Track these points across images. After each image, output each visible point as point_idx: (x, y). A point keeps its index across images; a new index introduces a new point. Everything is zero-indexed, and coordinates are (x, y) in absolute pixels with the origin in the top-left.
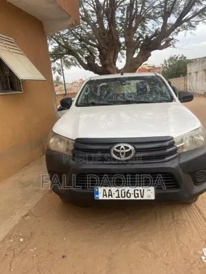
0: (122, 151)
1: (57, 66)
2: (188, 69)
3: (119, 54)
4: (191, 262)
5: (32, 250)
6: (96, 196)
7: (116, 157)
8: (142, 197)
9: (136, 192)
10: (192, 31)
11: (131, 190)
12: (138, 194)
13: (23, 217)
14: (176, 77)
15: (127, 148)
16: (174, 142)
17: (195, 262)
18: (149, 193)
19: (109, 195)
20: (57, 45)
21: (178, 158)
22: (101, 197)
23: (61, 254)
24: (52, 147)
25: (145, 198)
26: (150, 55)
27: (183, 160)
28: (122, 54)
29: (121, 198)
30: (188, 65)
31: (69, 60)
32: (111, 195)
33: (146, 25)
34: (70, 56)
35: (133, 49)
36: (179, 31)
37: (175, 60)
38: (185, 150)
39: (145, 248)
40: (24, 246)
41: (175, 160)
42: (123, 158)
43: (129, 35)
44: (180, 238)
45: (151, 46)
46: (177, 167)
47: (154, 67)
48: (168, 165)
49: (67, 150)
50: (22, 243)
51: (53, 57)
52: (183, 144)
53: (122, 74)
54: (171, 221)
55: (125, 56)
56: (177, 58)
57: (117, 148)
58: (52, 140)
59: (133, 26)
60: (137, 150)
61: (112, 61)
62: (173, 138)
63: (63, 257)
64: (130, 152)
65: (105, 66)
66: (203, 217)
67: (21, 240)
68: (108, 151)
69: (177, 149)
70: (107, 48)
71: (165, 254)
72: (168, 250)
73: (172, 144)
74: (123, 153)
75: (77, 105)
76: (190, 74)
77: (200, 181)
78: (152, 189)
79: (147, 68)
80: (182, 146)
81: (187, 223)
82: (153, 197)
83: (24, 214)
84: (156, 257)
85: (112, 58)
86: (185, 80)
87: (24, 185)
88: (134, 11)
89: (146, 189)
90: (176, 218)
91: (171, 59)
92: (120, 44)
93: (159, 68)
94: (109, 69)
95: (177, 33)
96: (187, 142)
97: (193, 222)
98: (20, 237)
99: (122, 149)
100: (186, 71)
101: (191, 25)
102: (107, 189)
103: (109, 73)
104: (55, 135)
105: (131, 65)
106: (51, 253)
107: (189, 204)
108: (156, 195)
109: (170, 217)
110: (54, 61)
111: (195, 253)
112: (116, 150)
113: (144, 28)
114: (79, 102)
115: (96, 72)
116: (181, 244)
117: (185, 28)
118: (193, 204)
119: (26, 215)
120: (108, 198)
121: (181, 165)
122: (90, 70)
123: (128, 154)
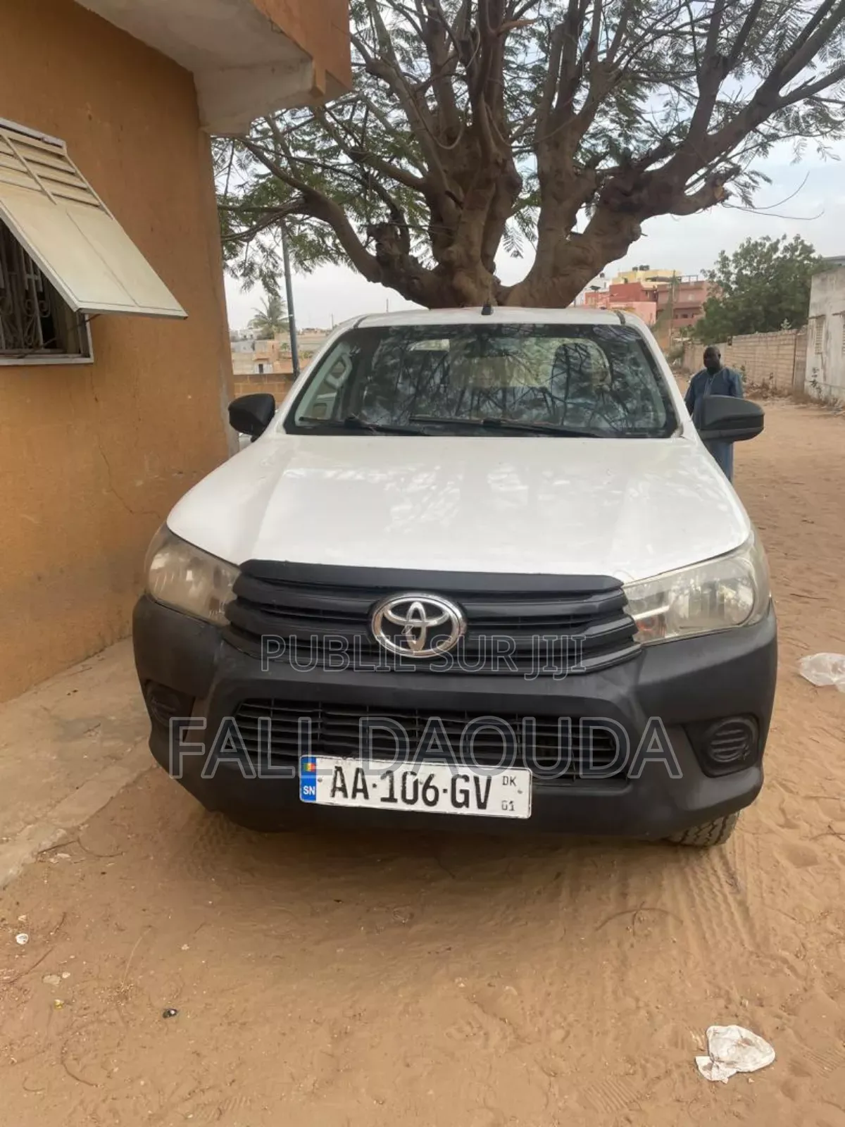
0: (416, 623)
1: (259, 259)
2: (815, 297)
3: (512, 223)
4: (652, 1073)
5: (54, 980)
6: (307, 790)
7: (389, 644)
8: (482, 805)
9: (461, 784)
10: (827, 141)
11: (442, 774)
12: (466, 793)
13: (41, 855)
14: (764, 329)
15: (433, 611)
16: (623, 601)
17: (668, 1073)
18: (509, 793)
19: (355, 791)
20: (263, 169)
21: (632, 665)
22: (323, 794)
23: (162, 1003)
24: (160, 588)
25: (494, 809)
26: (635, 235)
27: (652, 674)
28: (525, 222)
29: (400, 806)
30: (815, 283)
31: (311, 236)
32: (365, 791)
33: (639, 104)
34: (315, 221)
35: (567, 204)
36: (774, 137)
37: (767, 257)
38: (669, 636)
39: (484, 1004)
40: (27, 961)
41: (620, 671)
42: (416, 650)
43: (556, 145)
44: (631, 976)
45: (644, 194)
46: (625, 700)
47: (675, 280)
48: (588, 689)
49: (214, 603)
50: (21, 950)
51: (245, 221)
52: (663, 609)
53: (487, 311)
54: (611, 908)
55: (536, 231)
56: (774, 248)
57: (395, 610)
58: (159, 562)
59: (578, 108)
60: (474, 623)
61: (476, 251)
62: (618, 586)
63: (167, 1014)
64: (447, 626)
65: (447, 268)
66: (742, 904)
67: (21, 939)
68: (363, 619)
69: (633, 628)
70: (461, 195)
71: (558, 1034)
72: (571, 1018)
73: (616, 608)
74: (416, 632)
75: (291, 427)
76: (821, 318)
77: (726, 759)
78: (523, 777)
79: (649, 285)
80: (661, 617)
81: (671, 921)
82: (523, 811)
83: (47, 844)
84: (520, 1039)
85: (477, 237)
86: (800, 343)
87: (67, 730)
88: (582, 45)
89: (499, 775)
90: (632, 901)
91: (749, 252)
92: (515, 183)
93: (698, 286)
94: (464, 282)
95: (763, 147)
96: (684, 602)
97: (697, 922)
98: (21, 927)
99: (416, 614)
100: (806, 304)
101: (823, 118)
102: (350, 766)
103: (459, 300)
104: (174, 541)
105: (556, 271)
106: (124, 996)
107: (701, 848)
108: (538, 801)
109: (613, 893)
110: (250, 235)
111: (677, 1041)
112: (391, 615)
113: (630, 116)
114: (300, 413)
115: (409, 294)
116: (630, 1003)
117: (798, 127)
118: (714, 852)
119: (55, 848)
120: (349, 802)
121: (641, 693)
122: (386, 284)
123: (436, 634)
